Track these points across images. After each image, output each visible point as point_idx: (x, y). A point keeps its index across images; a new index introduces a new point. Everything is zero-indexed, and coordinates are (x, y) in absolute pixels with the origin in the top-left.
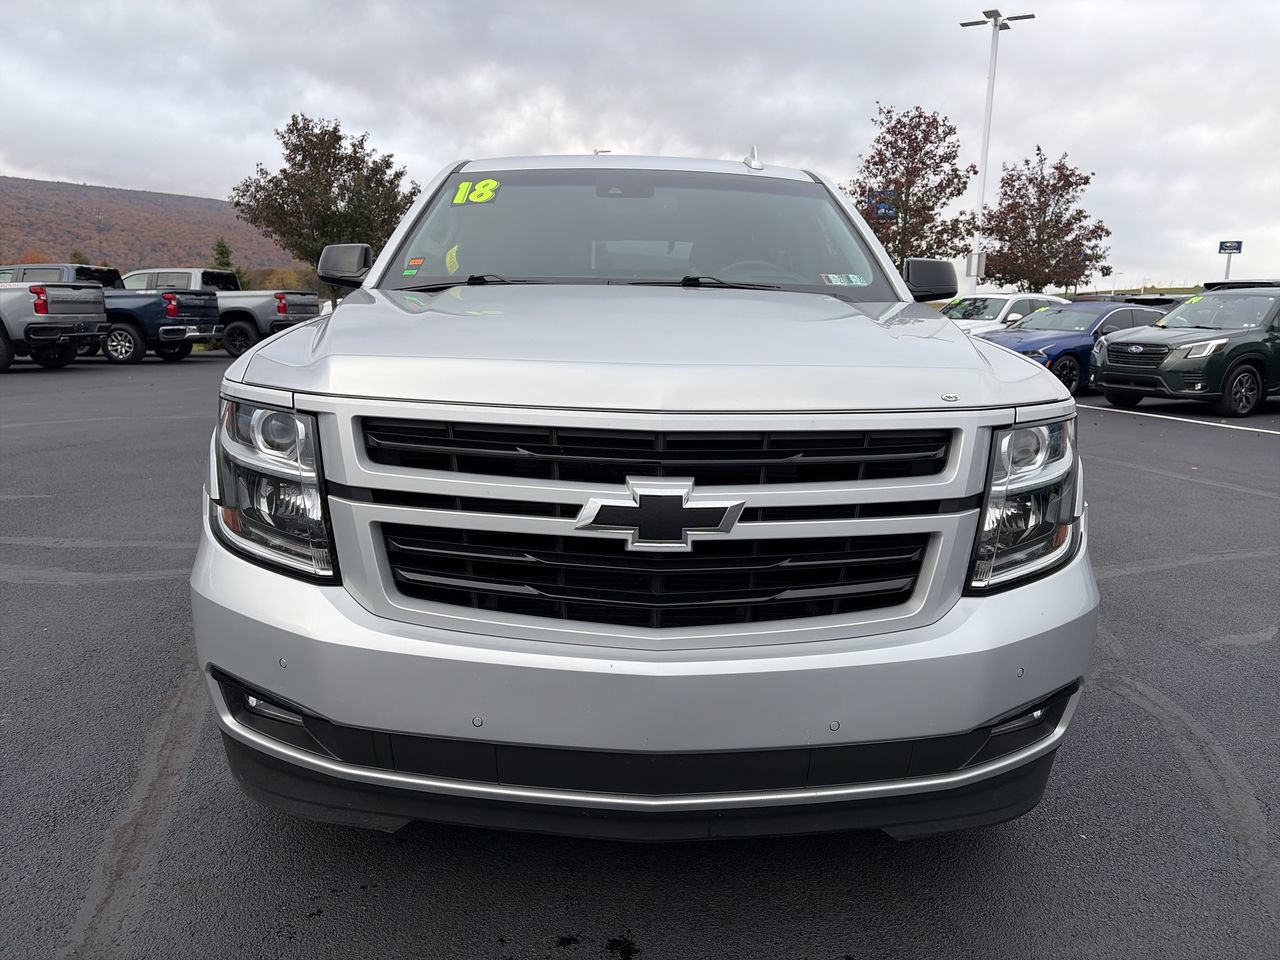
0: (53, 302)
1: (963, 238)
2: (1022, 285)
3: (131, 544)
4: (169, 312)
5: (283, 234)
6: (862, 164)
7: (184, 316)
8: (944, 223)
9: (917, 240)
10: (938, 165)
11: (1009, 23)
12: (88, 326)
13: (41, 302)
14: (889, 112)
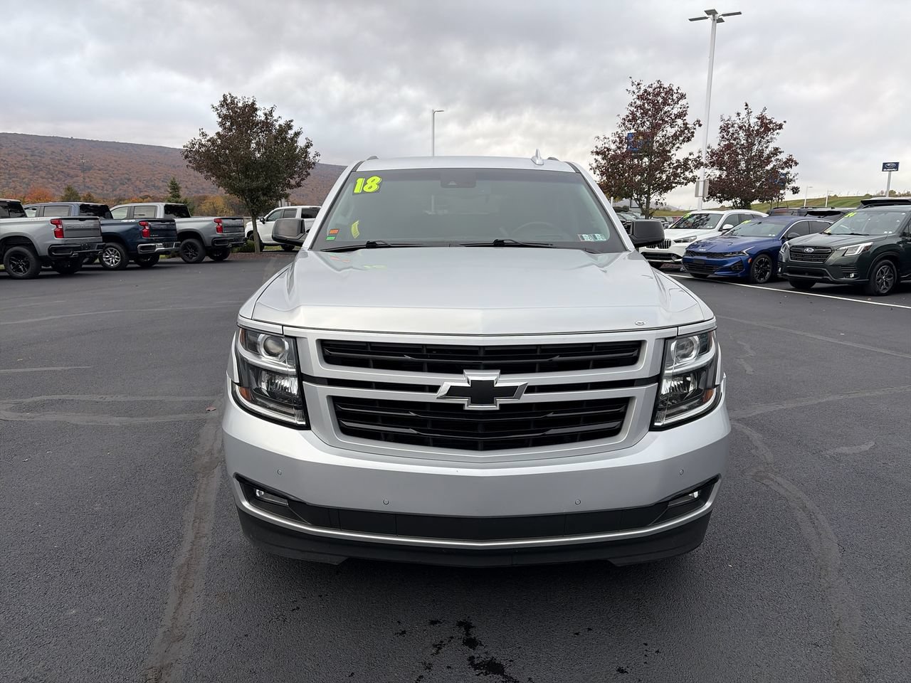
0: (67, 230)
1: (692, 172)
2: (736, 201)
3: (148, 398)
4: (143, 234)
5: (218, 177)
6: (620, 121)
7: (154, 237)
8: (678, 161)
9: (659, 173)
10: (673, 121)
11: (724, 18)
12: (90, 246)
13: (59, 230)
14: (638, 85)
